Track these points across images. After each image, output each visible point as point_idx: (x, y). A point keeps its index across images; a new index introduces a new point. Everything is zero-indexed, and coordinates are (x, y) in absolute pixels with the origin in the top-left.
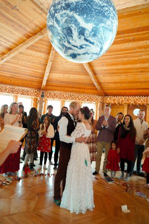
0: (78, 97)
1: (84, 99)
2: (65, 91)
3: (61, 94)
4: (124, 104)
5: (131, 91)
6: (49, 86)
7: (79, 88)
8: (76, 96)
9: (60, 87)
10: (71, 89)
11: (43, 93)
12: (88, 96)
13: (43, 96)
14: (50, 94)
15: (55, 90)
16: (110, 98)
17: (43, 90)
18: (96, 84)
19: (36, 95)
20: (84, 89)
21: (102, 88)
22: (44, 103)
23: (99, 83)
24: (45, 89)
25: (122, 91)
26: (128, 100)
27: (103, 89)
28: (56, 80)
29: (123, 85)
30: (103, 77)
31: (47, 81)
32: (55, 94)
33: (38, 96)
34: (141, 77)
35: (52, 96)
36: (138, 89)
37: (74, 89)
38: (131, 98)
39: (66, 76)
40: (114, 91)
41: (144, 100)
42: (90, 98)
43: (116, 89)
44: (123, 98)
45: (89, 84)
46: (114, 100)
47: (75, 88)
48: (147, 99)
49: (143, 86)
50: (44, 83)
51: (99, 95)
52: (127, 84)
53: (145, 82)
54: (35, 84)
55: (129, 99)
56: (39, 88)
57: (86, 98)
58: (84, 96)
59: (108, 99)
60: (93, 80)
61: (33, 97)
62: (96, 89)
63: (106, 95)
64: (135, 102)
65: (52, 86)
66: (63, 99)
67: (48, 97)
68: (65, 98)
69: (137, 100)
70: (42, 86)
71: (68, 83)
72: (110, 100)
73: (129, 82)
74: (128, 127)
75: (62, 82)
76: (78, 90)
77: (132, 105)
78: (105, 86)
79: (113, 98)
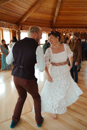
11: (22, 27)
19: (16, 28)
30: (61, 17)
32: (27, 27)
34: (81, 18)
38: (69, 29)
39: (41, 15)
42: (47, 30)
44: (64, 30)
47: (41, 23)
49: (78, 23)
53: (80, 21)
58: (44, 29)
63: (55, 28)
69: (72, 30)
70: (22, 22)
71: (39, 20)
75: (35, 19)
79: (59, 29)
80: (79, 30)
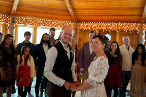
0: (51, 23)
1: (57, 25)
2: (37, 17)
3: (33, 20)
4: (97, 30)
5: (104, 18)
6: (20, 11)
7: (52, 14)
8: (49, 22)
9: (32, 12)
10: (44, 15)
11: (14, 19)
12: (61, 23)
13: (13, 22)
14: (21, 20)
15: (27, 15)
16: (83, 24)
17: (13, 15)
18: (70, 10)
19: (5, 21)
20: (57, 14)
21: (75, 14)
22: (14, 30)
23: (74, 9)
24: (16, 14)
25: (95, 18)
26: (100, 27)
27: (76, 16)
28: (29, 5)
29: (97, 12)
30: (78, 3)
31: (18, 6)
32: (26, 20)
33: (8, 22)
34: (115, 4)
35: (24, 21)
36: (110, 16)
37: (47, 15)
38: (103, 24)
40: (88, 18)
41: (115, 26)
42: (63, 24)
43: (89, 15)
44: (95, 24)
45: (63, 10)
46: (87, 26)
47: (49, 13)
48: (118, 25)
49: (116, 13)
50: (15, 8)
51: (72, 21)
52: (101, 11)
53: (118, 9)
54: (5, 9)
55: (101, 24)
56: (9, 13)
57: (59, 24)
58: (57, 22)
59: (81, 25)
60: (68, 6)
61: (2, 23)
62: (70, 15)
63: (79, 21)
64: (107, 28)
65: (23, 11)
66: (35, 25)
67: (19, 23)
68: (37, 24)
69: (109, 26)
70: (13, 11)
71: (41, 8)
72: (83, 26)
73: (103, 9)
74: (115, 54)
75: (34, 7)
76: (51, 16)
77: (105, 31)
78: (79, 13)
79: (86, 24)
80: (123, 26)
